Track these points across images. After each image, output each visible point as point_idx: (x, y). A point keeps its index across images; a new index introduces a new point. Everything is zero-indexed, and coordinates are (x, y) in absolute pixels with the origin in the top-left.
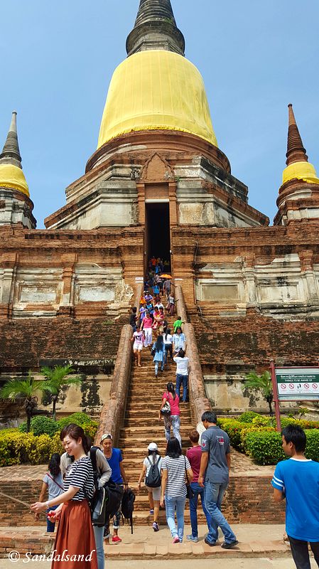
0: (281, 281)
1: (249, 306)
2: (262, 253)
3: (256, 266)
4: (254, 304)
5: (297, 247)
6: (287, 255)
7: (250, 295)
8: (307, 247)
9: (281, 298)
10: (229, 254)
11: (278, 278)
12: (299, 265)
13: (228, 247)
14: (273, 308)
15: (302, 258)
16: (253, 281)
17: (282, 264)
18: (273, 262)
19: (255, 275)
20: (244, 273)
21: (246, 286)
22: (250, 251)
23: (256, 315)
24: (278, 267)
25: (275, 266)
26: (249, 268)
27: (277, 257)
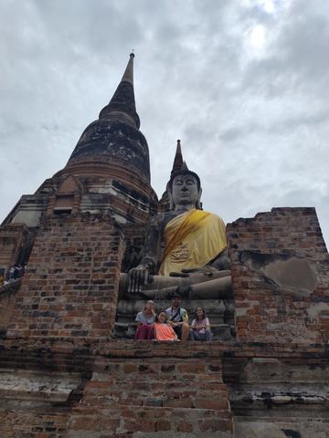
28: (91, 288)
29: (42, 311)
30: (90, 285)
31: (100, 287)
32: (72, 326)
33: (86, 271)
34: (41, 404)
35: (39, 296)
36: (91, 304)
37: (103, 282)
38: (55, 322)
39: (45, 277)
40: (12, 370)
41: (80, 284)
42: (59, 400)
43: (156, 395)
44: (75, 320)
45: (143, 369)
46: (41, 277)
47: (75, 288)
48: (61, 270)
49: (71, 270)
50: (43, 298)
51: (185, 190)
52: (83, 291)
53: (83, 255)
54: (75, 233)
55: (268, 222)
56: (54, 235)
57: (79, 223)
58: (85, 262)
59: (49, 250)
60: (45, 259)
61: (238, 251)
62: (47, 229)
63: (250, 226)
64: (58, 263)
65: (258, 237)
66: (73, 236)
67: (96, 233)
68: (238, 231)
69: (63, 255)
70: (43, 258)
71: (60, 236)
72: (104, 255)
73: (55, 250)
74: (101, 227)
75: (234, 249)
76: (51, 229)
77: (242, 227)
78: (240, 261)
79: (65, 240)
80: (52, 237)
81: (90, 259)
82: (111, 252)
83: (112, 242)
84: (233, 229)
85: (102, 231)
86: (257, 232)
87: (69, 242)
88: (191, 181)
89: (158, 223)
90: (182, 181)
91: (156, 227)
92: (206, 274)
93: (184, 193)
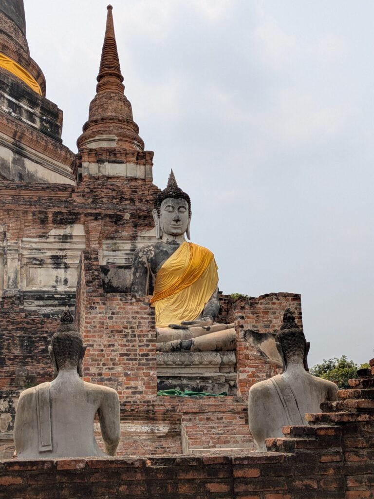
0: (58, 262)
1: (7, 295)
2: (34, 221)
3: (25, 239)
4: (13, 292)
5: (82, 216)
6: (69, 226)
7: (9, 278)
8: (96, 216)
9: (55, 284)
11: (54, 257)
12: (84, 240)
14: (40, 298)
15: (87, 232)
16: (17, 260)
17: (61, 237)
18: (49, 234)
19: (21, 251)
20: (6, 248)
21: (6, 266)
22: (17, 217)
23: (12, 307)
24: (55, 242)
25: (51, 239)
26: (13, 241)
27: (55, 228)
28: (140, 360)
29: (106, 377)
30: (138, 357)
31: (146, 359)
32: (131, 388)
33: (133, 346)
34: (152, 437)
35: (101, 366)
36: (141, 372)
37: (148, 355)
38: (118, 385)
39: (102, 350)
40: (131, 421)
41: (130, 357)
42: (162, 435)
43: (219, 431)
44: (132, 384)
45: (208, 419)
46: (99, 350)
47: (127, 360)
48: (113, 345)
49: (121, 345)
50: (104, 367)
51: (177, 221)
52: (134, 362)
53: (128, 333)
54: (118, 312)
55: (267, 306)
56: (100, 313)
57: (119, 301)
58: (131, 339)
59: (100, 328)
60: (98, 335)
61: (244, 331)
62: (93, 307)
63: (254, 309)
64: (110, 339)
65: (258, 319)
66: (116, 314)
67: (135, 312)
68: (244, 313)
69: (112, 332)
70: (97, 334)
71: (106, 314)
72: (145, 332)
73: (105, 328)
74: (139, 307)
75: (241, 329)
76: (96, 308)
77: (247, 309)
78: (245, 338)
79: (111, 318)
80: (99, 316)
81: (135, 336)
82: (151, 330)
83: (150, 322)
84: (241, 311)
85: (140, 311)
86: (258, 315)
87: (114, 320)
88: (183, 207)
89: (148, 259)
90: (173, 207)
91: (145, 264)
92: (204, 328)
93: (176, 224)
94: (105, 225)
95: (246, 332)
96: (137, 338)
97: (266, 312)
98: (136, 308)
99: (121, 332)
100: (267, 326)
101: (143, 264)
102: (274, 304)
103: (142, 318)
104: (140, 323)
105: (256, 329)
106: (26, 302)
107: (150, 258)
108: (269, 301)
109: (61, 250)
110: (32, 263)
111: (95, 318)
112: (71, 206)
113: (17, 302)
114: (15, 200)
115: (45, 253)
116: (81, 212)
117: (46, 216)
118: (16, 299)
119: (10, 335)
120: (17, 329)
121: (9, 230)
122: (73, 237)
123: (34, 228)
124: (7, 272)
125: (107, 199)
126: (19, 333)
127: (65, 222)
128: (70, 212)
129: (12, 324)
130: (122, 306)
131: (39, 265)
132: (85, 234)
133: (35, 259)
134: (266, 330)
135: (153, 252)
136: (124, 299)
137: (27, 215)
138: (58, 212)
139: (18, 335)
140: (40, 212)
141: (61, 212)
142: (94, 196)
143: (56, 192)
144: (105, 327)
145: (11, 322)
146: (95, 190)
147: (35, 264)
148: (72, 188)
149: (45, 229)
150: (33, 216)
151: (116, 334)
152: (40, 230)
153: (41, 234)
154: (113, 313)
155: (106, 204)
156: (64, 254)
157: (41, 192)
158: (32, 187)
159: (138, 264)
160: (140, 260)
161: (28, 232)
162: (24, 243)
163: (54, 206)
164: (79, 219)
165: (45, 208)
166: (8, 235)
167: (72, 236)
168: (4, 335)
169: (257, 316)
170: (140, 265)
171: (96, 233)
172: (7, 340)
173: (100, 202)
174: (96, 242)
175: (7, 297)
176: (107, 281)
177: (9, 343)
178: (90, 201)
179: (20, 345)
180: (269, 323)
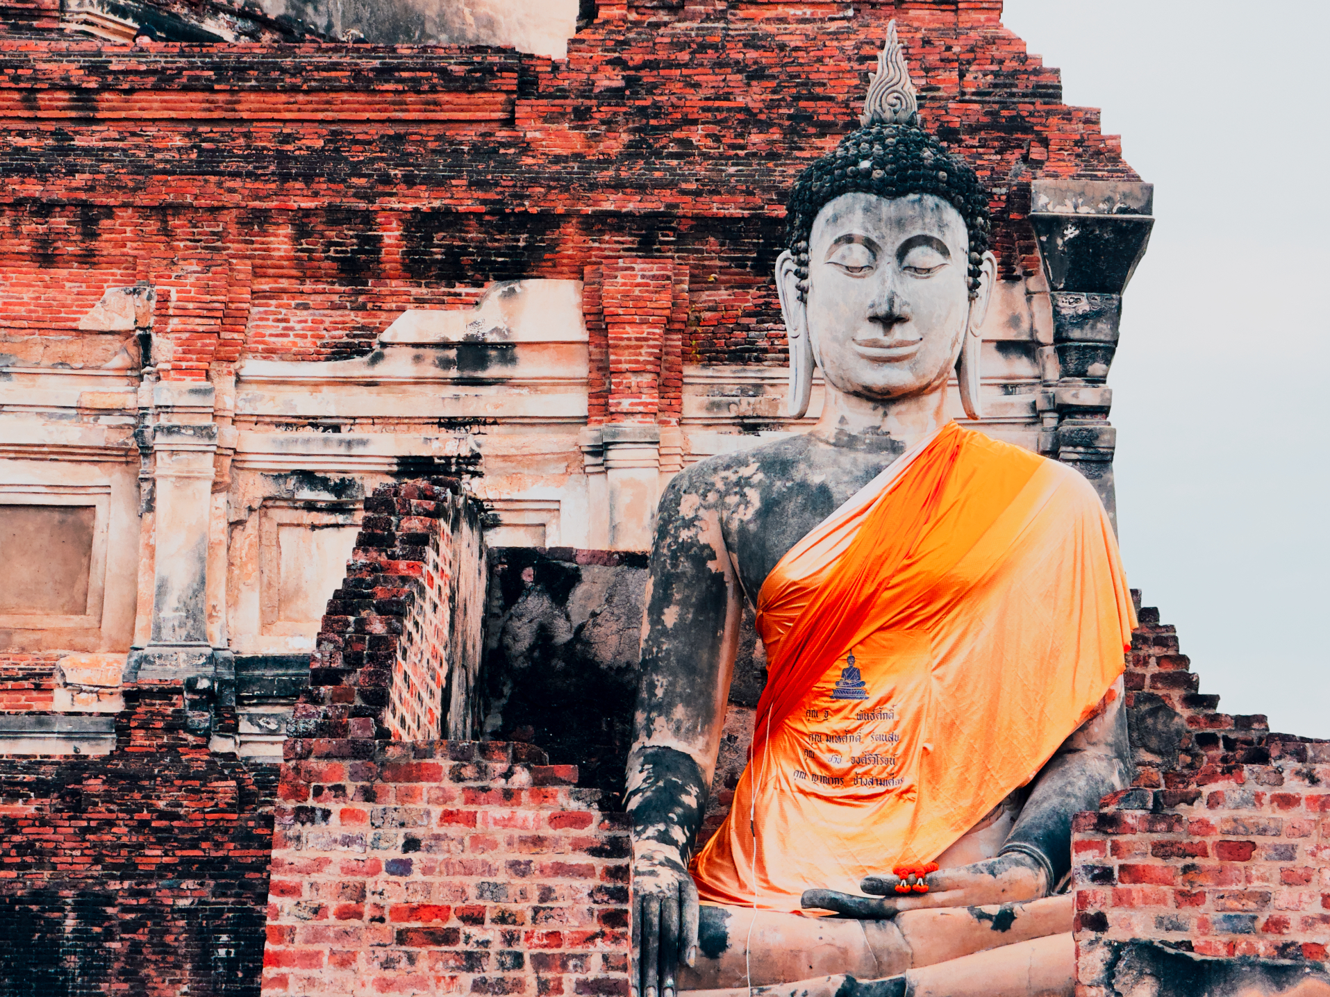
1: (149, 677)
3: (252, 367)
4: (180, 664)
5: (570, 230)
6: (494, 291)
7: (162, 590)
8: (649, 233)
10: (45, 256)
11: (412, 468)
13: (44, 209)
16: (209, 485)
17: (452, 354)
18: (385, 337)
19: (229, 435)
20: (149, 421)
21: (148, 517)
22: (212, 248)
23: (172, 749)
24: (419, 382)
25: (398, 365)
26: (189, 382)
27: (420, 302)
51: (889, 320)
53: (486, 943)
54: (437, 838)
55: (1244, 813)
56: (347, 841)
57: (447, 783)
58: (499, 974)
59: (344, 914)
60: (333, 953)
61: (1109, 944)
62: (313, 810)
63: (1170, 829)
64: (390, 974)
65: (1192, 883)
66: (429, 849)
67: (523, 841)
68: (1116, 850)
69: (402, 937)
70: (325, 948)
71: (374, 846)
72: (573, 944)
73: (367, 917)
74: (546, 814)
75: (1092, 935)
76: (326, 814)
77: (1133, 830)
78: (1109, 985)
79: (401, 868)
80: (340, 855)
81: (518, 960)
82: (603, 935)
83: (599, 889)
84: (1099, 837)
85: (548, 831)
86: (1189, 861)
87: (417, 876)
88: (926, 240)
89: (726, 534)
90: (870, 244)
91: (713, 556)
92: (982, 916)
93: (887, 340)
94: (698, 281)
95: (1117, 950)
96: (528, 974)
97: (1240, 851)
98: (530, 815)
99: (449, 937)
100: (1238, 924)
101: (702, 555)
102: (1287, 801)
103: (560, 869)
104: (546, 894)
105: (1175, 937)
106: (251, 719)
107: (734, 525)
108: (1260, 789)
109: (450, 423)
110: (292, 503)
111: (320, 864)
112: (507, 180)
113: (201, 718)
114: (201, 151)
115: (363, 442)
116: (560, 209)
117: (364, 240)
118: (194, 705)
119: (142, 901)
120: (186, 869)
121: (163, 317)
122: (518, 351)
123: (306, 307)
124: (152, 550)
125: (716, 129)
126: (189, 891)
127: (476, 266)
128: (497, 208)
129: (160, 842)
130: (458, 805)
131: (333, 508)
132: (585, 336)
133: (308, 478)
134: (1232, 947)
135: (754, 496)
136: (469, 771)
137: (264, 233)
138: (435, 212)
139: (183, 903)
140: (335, 216)
141: (447, 211)
142: (642, 111)
143: (431, 97)
144: (368, 912)
145: (157, 830)
146: (647, 77)
147: (310, 506)
148: (523, 71)
149: (363, 308)
150: (296, 239)
151: (424, 951)
152: (337, 315)
153: (341, 336)
154: (412, 844)
155: (706, 156)
156: (465, 452)
157: (345, 96)
158: (298, 70)
159: (674, 557)
160: (685, 535)
161: (271, 328)
162: (251, 390)
163: (409, 181)
164: (553, 246)
165: (360, 195)
166: (164, 348)
167: (514, 345)
168: (109, 899)
169: (1187, 869)
170: (685, 566)
171: (646, 330)
172: (127, 927)
173: (673, 148)
174: (647, 378)
175: (150, 694)
176: (563, 634)
177: (136, 948)
178: (615, 144)
179: (193, 958)
180: (1251, 905)
